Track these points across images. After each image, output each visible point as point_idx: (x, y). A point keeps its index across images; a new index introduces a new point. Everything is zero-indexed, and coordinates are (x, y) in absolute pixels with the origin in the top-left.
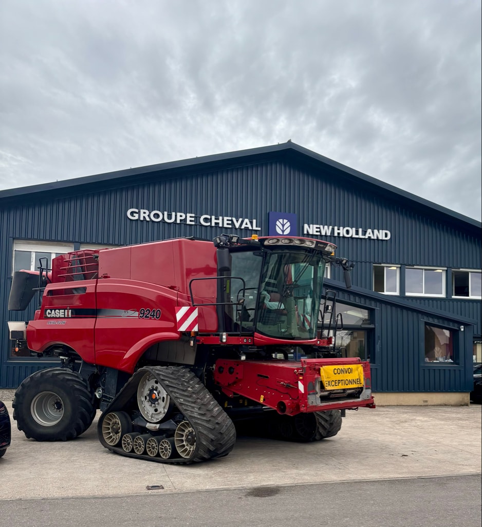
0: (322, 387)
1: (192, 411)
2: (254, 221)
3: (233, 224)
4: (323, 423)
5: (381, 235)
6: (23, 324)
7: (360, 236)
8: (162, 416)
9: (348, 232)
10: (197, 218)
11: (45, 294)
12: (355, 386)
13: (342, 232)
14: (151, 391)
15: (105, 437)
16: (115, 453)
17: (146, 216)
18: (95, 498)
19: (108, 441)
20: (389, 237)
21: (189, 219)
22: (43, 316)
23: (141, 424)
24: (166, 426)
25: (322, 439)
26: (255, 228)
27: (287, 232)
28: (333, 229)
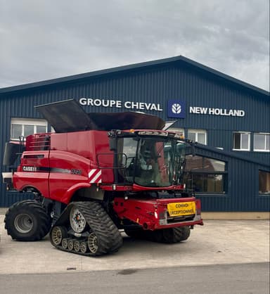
0: (168, 215)
1: (97, 227)
2: (158, 105)
3: (145, 107)
4: (178, 233)
5: (239, 113)
6: (11, 174)
7: (225, 114)
8: (82, 229)
9: (217, 111)
10: (122, 104)
11: (22, 157)
12: (190, 214)
13: (214, 111)
14: (77, 215)
15: (54, 240)
16: (59, 249)
17: (91, 102)
18: (38, 274)
19: (55, 243)
20: (243, 115)
21: (117, 104)
22: (21, 170)
23: (72, 233)
24: (85, 235)
25: (178, 242)
26: (159, 109)
27: (179, 112)
28: (208, 110)
